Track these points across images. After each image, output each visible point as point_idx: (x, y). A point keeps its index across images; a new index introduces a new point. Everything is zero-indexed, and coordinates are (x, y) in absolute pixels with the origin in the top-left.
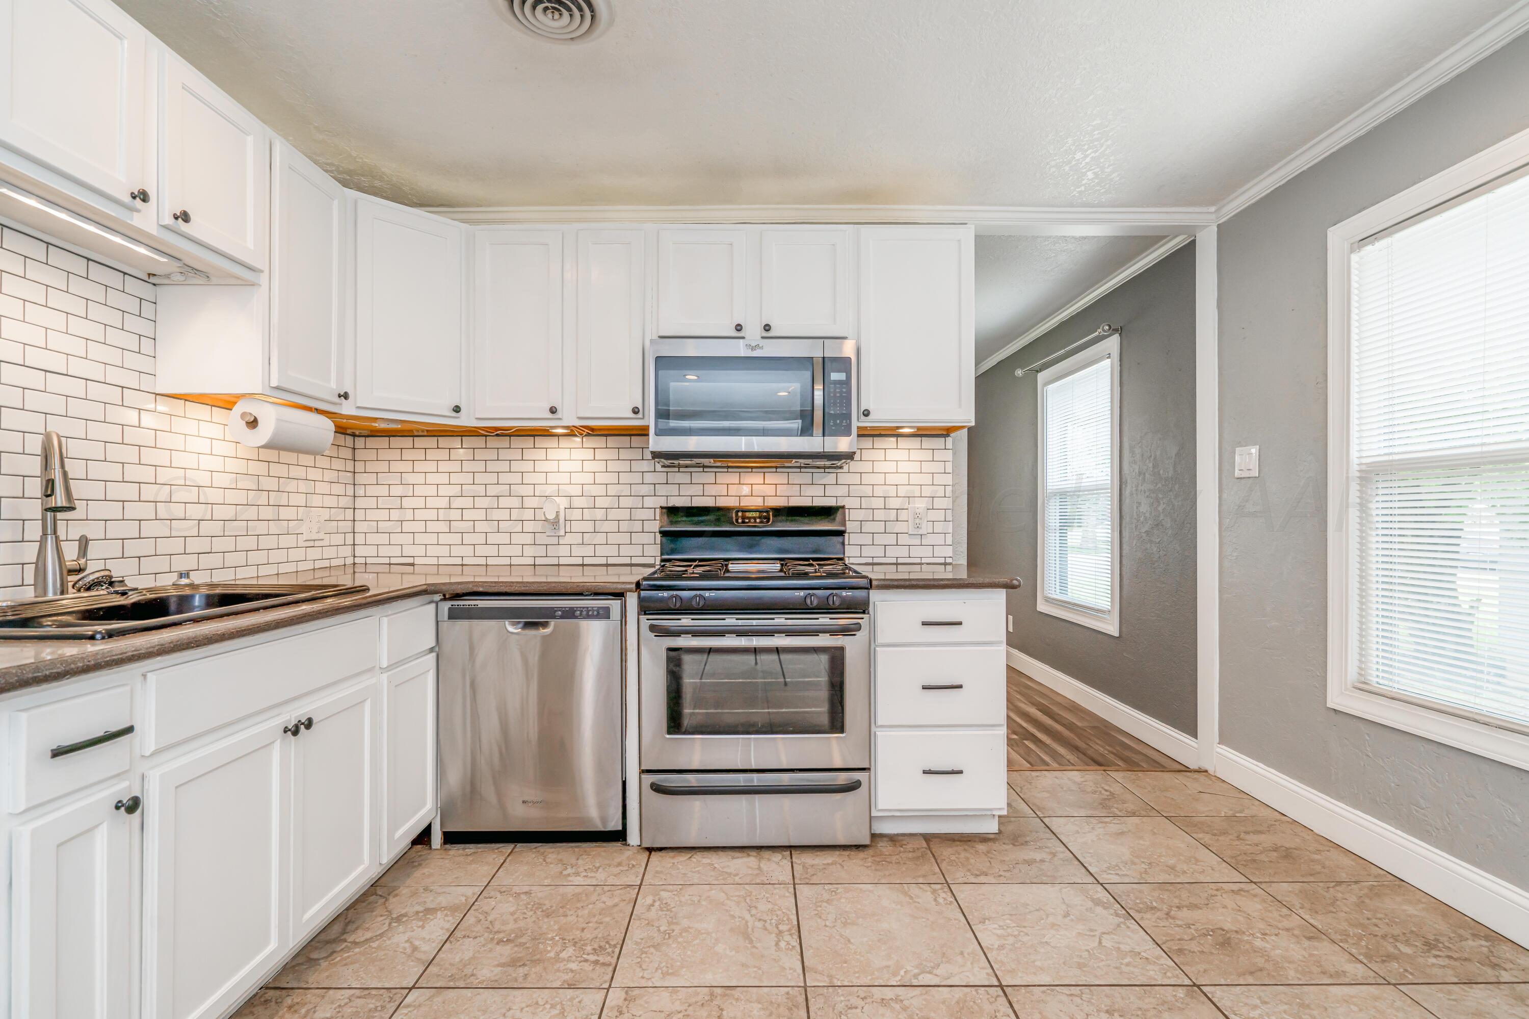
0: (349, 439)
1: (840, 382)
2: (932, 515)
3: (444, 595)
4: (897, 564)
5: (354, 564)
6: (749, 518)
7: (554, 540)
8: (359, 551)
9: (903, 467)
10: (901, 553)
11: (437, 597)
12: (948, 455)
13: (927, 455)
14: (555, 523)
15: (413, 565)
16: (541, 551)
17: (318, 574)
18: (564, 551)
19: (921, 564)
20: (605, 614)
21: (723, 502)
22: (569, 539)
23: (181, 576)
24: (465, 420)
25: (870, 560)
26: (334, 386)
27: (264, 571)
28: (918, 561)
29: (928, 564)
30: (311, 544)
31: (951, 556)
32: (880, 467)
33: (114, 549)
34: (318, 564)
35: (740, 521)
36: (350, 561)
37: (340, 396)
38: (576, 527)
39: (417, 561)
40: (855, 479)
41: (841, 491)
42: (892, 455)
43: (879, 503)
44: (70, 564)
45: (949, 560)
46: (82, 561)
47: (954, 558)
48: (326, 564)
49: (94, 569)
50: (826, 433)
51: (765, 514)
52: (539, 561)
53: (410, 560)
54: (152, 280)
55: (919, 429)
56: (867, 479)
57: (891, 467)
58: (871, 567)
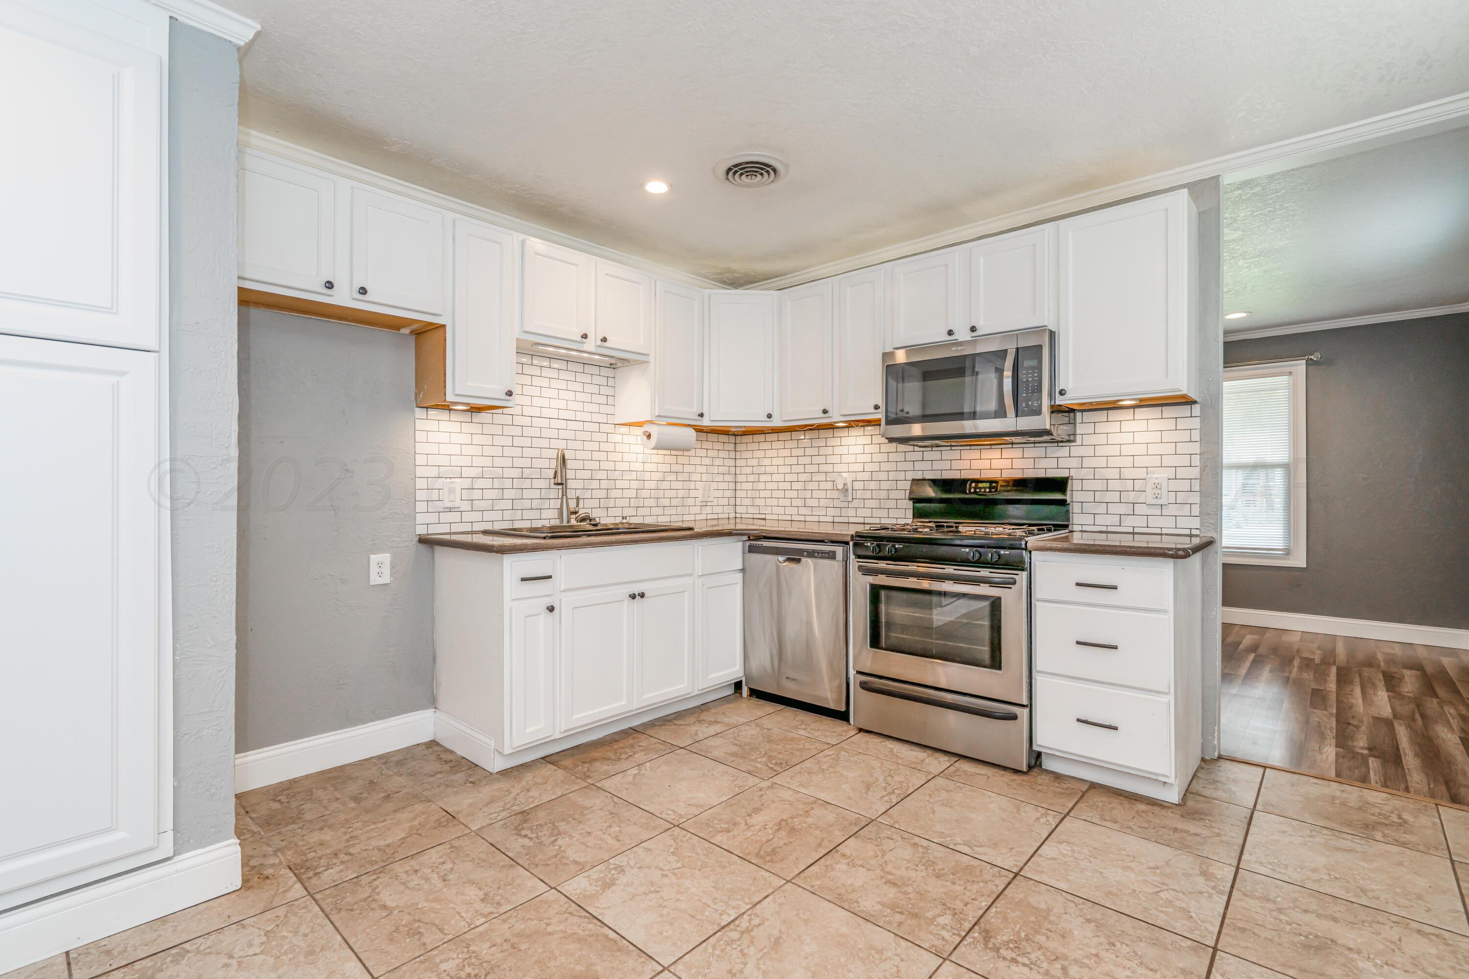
0: (732, 439)
1: (1033, 368)
2: (1175, 485)
3: (749, 537)
4: (1134, 533)
5: (736, 518)
6: (980, 488)
7: (846, 505)
8: (739, 509)
9: (1139, 438)
10: (1138, 523)
11: (745, 538)
12: (1196, 423)
13: (1171, 424)
14: (845, 490)
15: (765, 519)
16: (837, 512)
17: (710, 523)
18: (852, 513)
19: (1161, 534)
20: (832, 556)
21: (965, 475)
22: (855, 503)
23: (623, 518)
24: (776, 422)
25: (1104, 529)
26: (696, 410)
27: (673, 518)
28: (1159, 531)
29: (1166, 535)
30: (705, 504)
31: (1199, 527)
32: (1114, 439)
33: (595, 503)
34: (709, 517)
35: (972, 490)
36: (732, 515)
37: (699, 415)
38: (859, 494)
39: (768, 517)
40: (1089, 451)
41: (1074, 463)
42: (1127, 426)
43: (1114, 473)
44: (572, 510)
45: (1194, 532)
46: (577, 509)
47: (1202, 529)
48: (716, 516)
49: (582, 512)
50: (1019, 413)
51: (994, 484)
52: (836, 520)
53: (763, 516)
54: (612, 366)
55: (1141, 400)
56: (1100, 451)
57: (1127, 438)
58: (1105, 535)
